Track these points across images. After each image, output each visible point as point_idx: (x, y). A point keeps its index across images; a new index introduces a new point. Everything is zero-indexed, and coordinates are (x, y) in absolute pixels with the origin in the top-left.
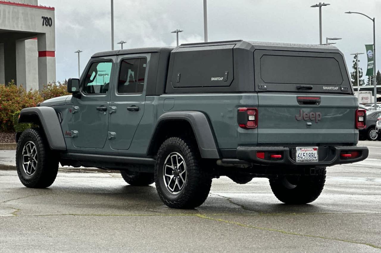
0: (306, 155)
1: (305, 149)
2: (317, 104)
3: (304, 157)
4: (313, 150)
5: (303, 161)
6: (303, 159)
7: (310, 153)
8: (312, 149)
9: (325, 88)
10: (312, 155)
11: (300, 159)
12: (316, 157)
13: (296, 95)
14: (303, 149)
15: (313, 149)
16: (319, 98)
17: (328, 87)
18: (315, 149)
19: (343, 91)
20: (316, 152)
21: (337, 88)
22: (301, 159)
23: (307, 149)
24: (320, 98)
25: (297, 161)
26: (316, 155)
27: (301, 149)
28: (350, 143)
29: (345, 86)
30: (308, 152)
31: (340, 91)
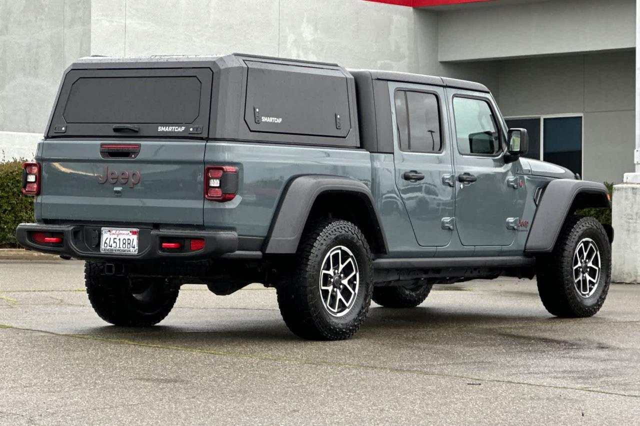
0: (118, 242)
1: (118, 232)
2: (133, 156)
3: (114, 245)
4: (131, 234)
5: (112, 250)
6: (113, 248)
7: (124, 239)
8: (129, 232)
9: (161, 129)
10: (128, 242)
11: (108, 248)
12: (136, 246)
13: (99, 142)
14: (114, 232)
15: (131, 232)
16: (138, 147)
17: (167, 127)
18: (134, 233)
19: (193, 134)
20: (135, 237)
21: (183, 128)
22: (110, 247)
23: (121, 232)
24: (140, 145)
25: (102, 252)
26: (135, 243)
27: (109, 231)
28: (197, 225)
29: (197, 126)
30: (122, 237)
31: (187, 135)
